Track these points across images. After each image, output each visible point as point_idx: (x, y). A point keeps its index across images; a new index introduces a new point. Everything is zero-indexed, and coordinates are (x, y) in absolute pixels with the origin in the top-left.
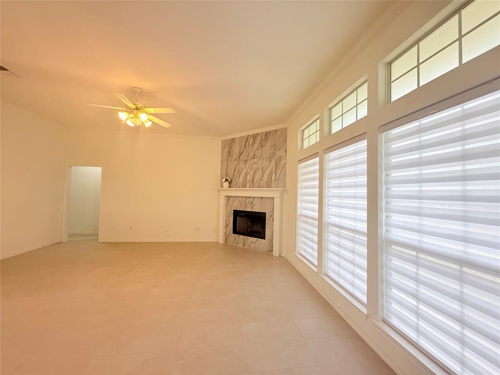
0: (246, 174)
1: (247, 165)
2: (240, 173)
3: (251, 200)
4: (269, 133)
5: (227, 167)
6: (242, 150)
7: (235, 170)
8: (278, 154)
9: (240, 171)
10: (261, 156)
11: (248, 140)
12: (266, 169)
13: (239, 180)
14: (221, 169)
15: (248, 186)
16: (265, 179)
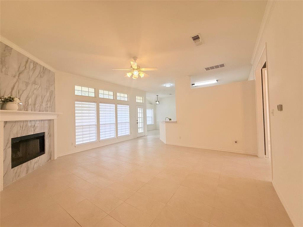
0: (28, 97)
2: (20, 94)
3: (33, 124)
6: (21, 69)
7: (13, 89)
8: (51, 88)
10: (41, 85)
12: (44, 97)
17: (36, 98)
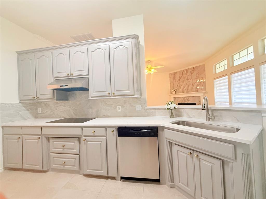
0: (184, 87)
1: (184, 83)
2: (180, 87)
3: (188, 98)
4: (195, 68)
5: (173, 85)
6: (181, 77)
7: (177, 86)
8: (201, 76)
9: (181, 86)
10: (191, 78)
11: (184, 72)
12: (194, 84)
13: (180, 90)
14: (170, 86)
15: (185, 92)
16: (194, 88)
17: (189, 86)
